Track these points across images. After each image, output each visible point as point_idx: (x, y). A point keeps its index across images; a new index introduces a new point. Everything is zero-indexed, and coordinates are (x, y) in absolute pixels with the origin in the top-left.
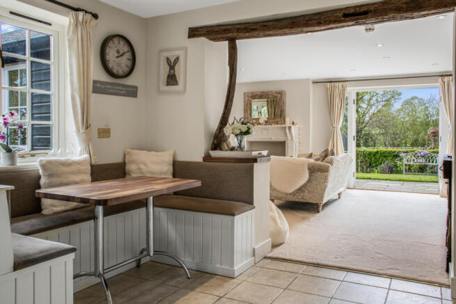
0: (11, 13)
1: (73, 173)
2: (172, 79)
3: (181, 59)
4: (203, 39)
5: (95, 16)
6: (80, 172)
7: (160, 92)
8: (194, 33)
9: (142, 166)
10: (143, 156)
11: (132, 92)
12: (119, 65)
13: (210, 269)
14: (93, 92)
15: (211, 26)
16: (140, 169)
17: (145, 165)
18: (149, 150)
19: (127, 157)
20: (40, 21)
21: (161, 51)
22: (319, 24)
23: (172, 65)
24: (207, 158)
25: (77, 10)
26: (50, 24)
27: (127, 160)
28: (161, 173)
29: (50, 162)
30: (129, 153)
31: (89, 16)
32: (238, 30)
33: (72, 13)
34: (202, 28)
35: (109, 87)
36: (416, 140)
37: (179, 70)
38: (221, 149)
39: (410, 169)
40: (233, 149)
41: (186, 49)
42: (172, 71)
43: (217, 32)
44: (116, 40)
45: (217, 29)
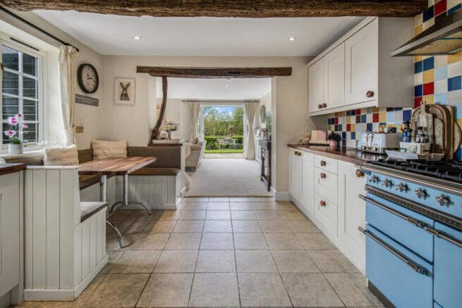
0: (11, 38)
1: (68, 157)
2: (125, 96)
3: (132, 85)
4: (147, 74)
5: (78, 50)
6: (73, 156)
7: (115, 104)
8: (140, 70)
9: (106, 151)
10: (105, 144)
11: (95, 103)
12: (88, 83)
13: (160, 207)
14: (76, 102)
15: (152, 68)
16: (104, 153)
17: (108, 149)
18: (109, 140)
19: (93, 145)
20: (31, 47)
21: (116, 78)
22: (217, 75)
23: (125, 88)
24: (151, 144)
25: (66, 44)
26: (38, 50)
27: (93, 147)
28: (120, 154)
29: (53, 150)
30: (95, 143)
31: (75, 50)
32: (171, 72)
33: (62, 46)
34: (146, 67)
35: (82, 98)
36: (218, 132)
37: (130, 92)
38: (157, 139)
39: (222, 147)
40: (162, 139)
41: (135, 79)
42: (125, 92)
43: (157, 72)
44: (87, 67)
45: (156, 70)
